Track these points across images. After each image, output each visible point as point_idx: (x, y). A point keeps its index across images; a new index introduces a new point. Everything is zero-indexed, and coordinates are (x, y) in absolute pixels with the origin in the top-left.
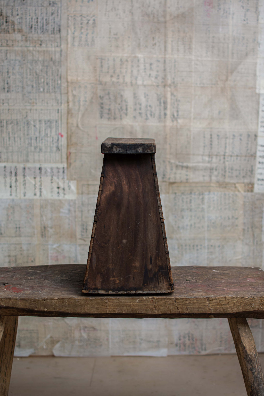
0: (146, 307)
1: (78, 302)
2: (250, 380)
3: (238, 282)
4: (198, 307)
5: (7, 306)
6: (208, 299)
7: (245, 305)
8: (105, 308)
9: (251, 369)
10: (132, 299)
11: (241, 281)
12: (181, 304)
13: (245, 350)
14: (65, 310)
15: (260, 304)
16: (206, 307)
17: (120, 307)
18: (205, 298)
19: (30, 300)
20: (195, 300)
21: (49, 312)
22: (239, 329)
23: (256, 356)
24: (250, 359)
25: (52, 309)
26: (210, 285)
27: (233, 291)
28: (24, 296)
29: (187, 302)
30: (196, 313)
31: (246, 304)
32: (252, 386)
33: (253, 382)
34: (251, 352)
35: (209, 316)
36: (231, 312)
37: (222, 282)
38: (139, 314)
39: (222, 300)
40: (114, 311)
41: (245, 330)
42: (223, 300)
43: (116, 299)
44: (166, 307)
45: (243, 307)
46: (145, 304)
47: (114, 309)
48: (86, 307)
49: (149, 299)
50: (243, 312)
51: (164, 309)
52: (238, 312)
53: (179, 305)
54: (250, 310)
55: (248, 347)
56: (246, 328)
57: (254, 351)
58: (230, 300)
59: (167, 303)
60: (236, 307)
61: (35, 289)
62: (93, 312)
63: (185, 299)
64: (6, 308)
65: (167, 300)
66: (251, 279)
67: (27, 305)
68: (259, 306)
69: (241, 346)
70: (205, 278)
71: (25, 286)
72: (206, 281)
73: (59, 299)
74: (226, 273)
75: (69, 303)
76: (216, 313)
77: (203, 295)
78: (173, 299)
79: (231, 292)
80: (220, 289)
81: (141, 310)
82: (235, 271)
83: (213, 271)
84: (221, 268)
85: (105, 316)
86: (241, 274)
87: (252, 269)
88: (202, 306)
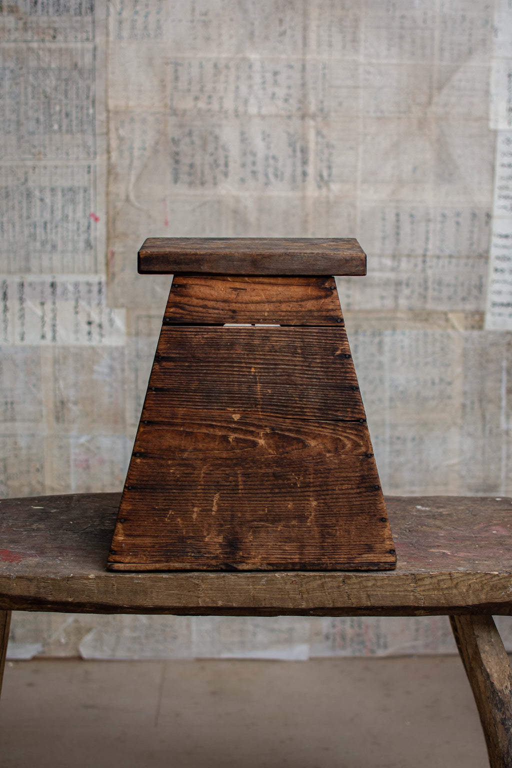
0: (283, 593)
1: (138, 583)
2: (500, 745)
3: (473, 536)
4: (391, 593)
6: (413, 576)
7: (491, 589)
8: (196, 596)
9: (503, 721)
10: (253, 577)
11: (479, 533)
12: (356, 588)
13: (490, 681)
14: (111, 599)
16: (409, 594)
17: (227, 595)
18: (407, 576)
19: (38, 580)
20: (386, 580)
21: (78, 603)
22: (478, 636)
24: (500, 700)
25: (83, 599)
26: (416, 542)
27: (468, 560)
28: (26, 572)
29: (370, 584)
30: (386, 606)
31: (494, 588)
32: (506, 756)
33: (508, 747)
34: (502, 685)
35: (415, 612)
36: (462, 604)
37: (439, 536)
38: (266, 608)
39: (443, 580)
40: (214, 601)
41: (489, 639)
42: (445, 579)
43: (218, 578)
44: (324, 594)
45: (487, 593)
46: (281, 587)
47: (214, 599)
48: (154, 594)
49: (288, 577)
50: (489, 603)
51: (319, 599)
52: (478, 603)
53: (352, 589)
54: (502, 599)
55: (495, 675)
56: (492, 634)
57: (509, 684)
58: (461, 579)
59: (325, 585)
60: (473, 593)
61: (47, 555)
62: (170, 605)
63: (365, 576)
65: (327, 580)
66: (499, 528)
67: (32, 591)
69: (482, 671)
70: (402, 527)
71: (26, 546)
72: (405, 535)
73: (98, 577)
74: (444, 513)
75: (120, 586)
76: (431, 605)
77: (402, 569)
78: (340, 576)
79: (461, 560)
80: (437, 552)
81: (271, 601)
82: (462, 508)
83: (416, 508)
84: (432, 500)
85: (194, 613)
86: (477, 517)
87: (497, 501)
88: (402, 591)
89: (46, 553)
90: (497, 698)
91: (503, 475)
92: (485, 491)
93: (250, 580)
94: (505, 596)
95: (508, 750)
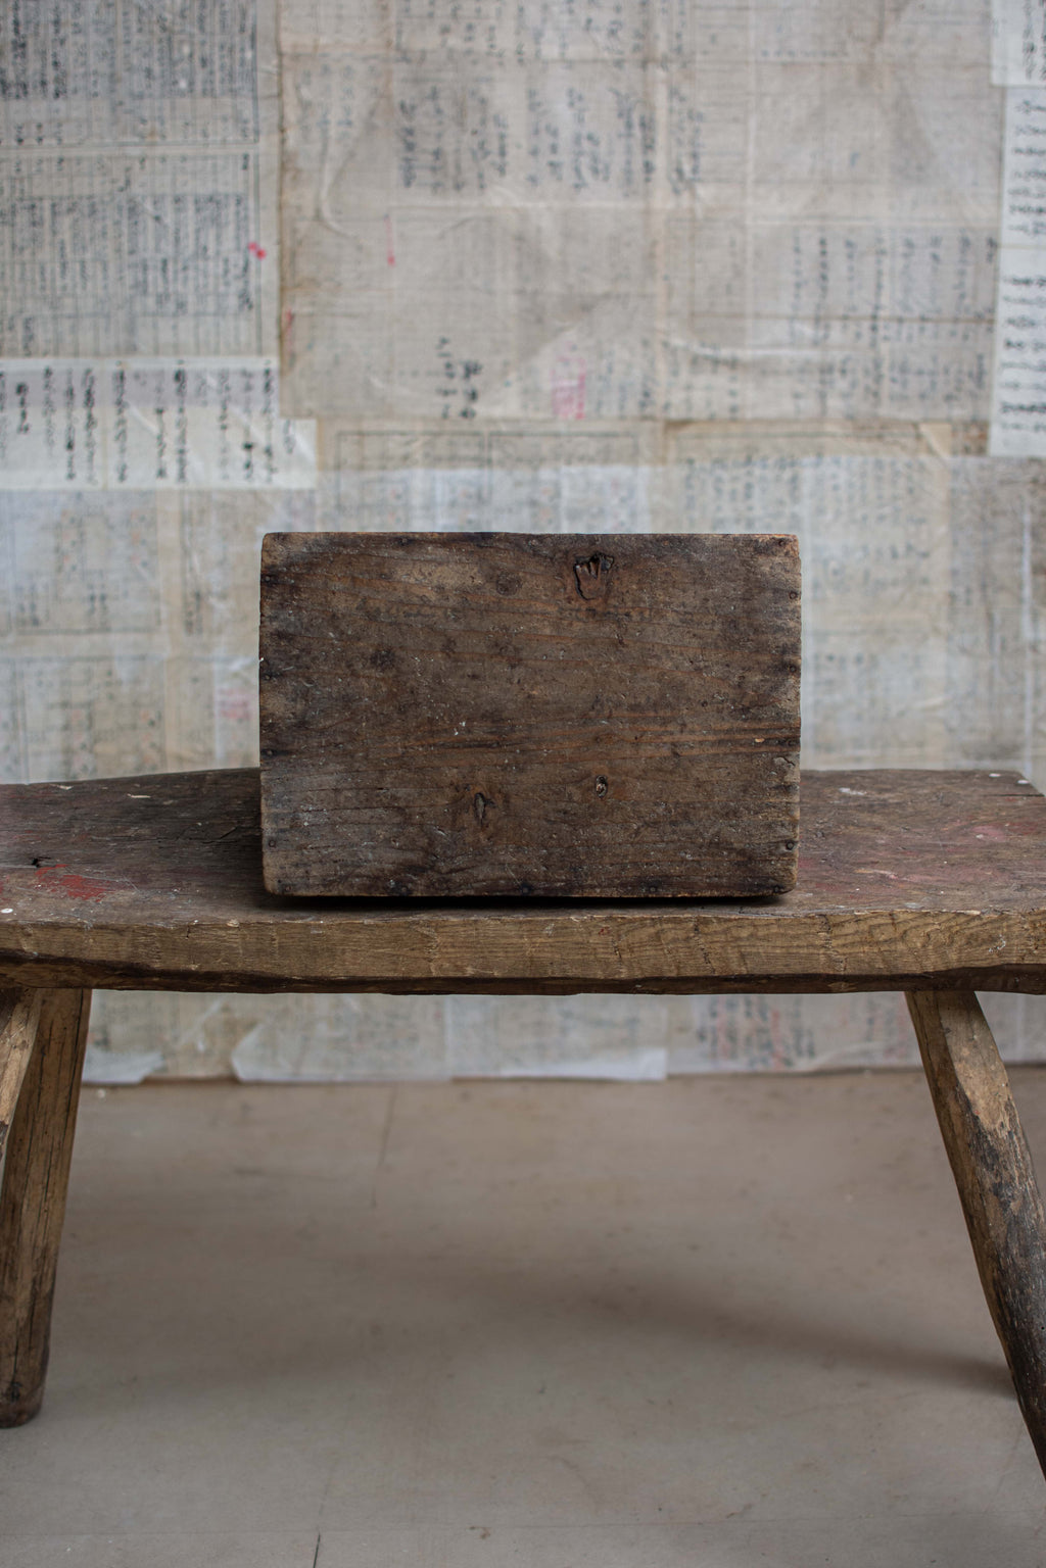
0: (584, 951)
1: (318, 935)
2: (992, 1233)
3: (940, 843)
4: (784, 950)
5: (46, 955)
6: (823, 919)
7: (968, 943)
8: (425, 959)
9: (997, 1190)
10: (530, 921)
11: (951, 839)
12: (718, 942)
13: (972, 1115)
14: (269, 966)
15: (1029, 938)
16: (816, 951)
17: (482, 955)
18: (813, 918)
19: (133, 931)
20: (775, 926)
21: (209, 973)
22: (948, 1030)
23: (1015, 1138)
24: (991, 1148)
25: (217, 965)
26: (833, 856)
27: (922, 887)
28: (112, 916)
29: (744, 933)
30: (777, 975)
31: (971, 940)
32: (1002, 1254)
33: (1006, 1238)
34: (994, 1122)
35: (830, 985)
36: (915, 969)
37: (876, 844)
38: (555, 978)
39: (879, 925)
40: (458, 968)
41: (970, 1034)
42: (882, 925)
43: (464, 925)
44: (661, 953)
45: (960, 950)
46: (580, 939)
47: (459, 963)
48: (348, 955)
49: (595, 922)
50: (964, 968)
51: (652, 961)
52: (944, 969)
53: (712, 942)
54: (988, 961)
55: (982, 1103)
56: (975, 1025)
57: (1007, 1118)
58: (912, 924)
59: (662, 936)
60: (935, 951)
61: (151, 885)
62: (378, 975)
63: (735, 920)
64: (39, 960)
65: (665, 926)
66: (987, 829)
67: (123, 951)
68: (1023, 947)
69: (956, 1096)
70: (810, 828)
71: (113, 870)
72: (813, 841)
73: (244, 925)
74: (891, 801)
75: (284, 940)
76: (857, 973)
77: (804, 905)
78: (688, 920)
79: (914, 889)
80: (870, 874)
81: (564, 966)
82: (926, 791)
83: (840, 793)
84: (870, 778)
85: (423, 989)
86: (951, 808)
87: (992, 778)
88: (803, 947)
89: (151, 881)
90: (985, 1146)
91: (1028, 726)
92: (994, 757)
93: (524, 927)
94: (995, 956)
95: (1007, 1242)
